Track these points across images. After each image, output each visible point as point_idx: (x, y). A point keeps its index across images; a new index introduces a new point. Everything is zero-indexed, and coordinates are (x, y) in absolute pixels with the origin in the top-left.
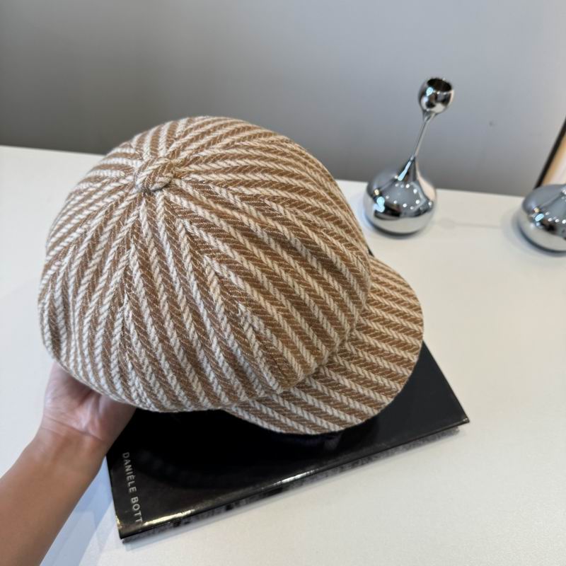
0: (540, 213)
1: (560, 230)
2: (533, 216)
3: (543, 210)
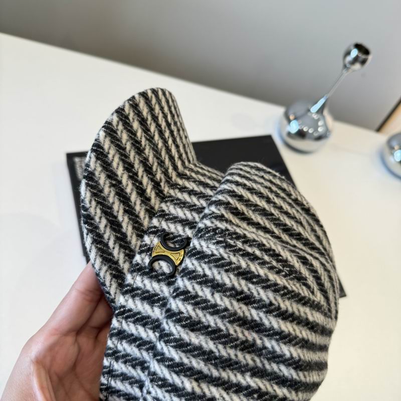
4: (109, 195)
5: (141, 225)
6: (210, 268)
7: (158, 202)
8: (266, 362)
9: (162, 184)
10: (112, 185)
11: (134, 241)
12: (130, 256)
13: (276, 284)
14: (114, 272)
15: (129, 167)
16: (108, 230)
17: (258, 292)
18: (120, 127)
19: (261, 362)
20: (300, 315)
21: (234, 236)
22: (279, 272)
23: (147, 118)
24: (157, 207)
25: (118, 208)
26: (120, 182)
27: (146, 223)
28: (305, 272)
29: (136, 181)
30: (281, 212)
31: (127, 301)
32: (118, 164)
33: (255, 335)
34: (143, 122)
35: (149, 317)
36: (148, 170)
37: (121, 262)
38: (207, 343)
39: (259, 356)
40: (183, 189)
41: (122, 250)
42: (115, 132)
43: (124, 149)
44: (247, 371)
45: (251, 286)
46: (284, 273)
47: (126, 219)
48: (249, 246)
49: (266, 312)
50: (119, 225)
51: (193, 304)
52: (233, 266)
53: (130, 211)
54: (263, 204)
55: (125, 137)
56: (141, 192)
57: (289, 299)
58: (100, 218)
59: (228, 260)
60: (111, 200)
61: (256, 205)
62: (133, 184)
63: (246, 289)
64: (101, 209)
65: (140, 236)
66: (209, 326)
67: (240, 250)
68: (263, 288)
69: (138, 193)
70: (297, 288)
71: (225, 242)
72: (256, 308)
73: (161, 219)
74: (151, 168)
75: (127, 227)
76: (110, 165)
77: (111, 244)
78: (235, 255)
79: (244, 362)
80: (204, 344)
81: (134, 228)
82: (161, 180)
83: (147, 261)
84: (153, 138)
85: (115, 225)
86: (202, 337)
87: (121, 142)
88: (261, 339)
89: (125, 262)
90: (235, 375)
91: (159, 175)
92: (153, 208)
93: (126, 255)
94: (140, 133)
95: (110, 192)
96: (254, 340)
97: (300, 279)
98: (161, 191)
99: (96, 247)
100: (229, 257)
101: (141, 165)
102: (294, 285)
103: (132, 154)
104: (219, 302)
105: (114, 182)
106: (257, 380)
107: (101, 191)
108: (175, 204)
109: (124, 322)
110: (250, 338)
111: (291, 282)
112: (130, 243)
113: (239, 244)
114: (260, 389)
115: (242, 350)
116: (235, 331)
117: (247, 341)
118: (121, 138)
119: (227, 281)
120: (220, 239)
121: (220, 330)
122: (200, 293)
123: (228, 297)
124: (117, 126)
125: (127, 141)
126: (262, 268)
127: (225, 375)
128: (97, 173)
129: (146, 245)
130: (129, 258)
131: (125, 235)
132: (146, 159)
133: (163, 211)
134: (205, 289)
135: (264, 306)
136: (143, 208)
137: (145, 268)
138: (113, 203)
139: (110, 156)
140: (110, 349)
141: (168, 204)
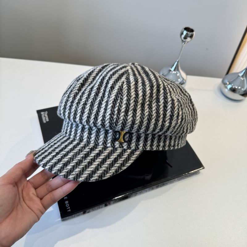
0: (229, 84)
1: (238, 91)
2: (226, 85)
3: (231, 83)
4: (105, 167)
5: (111, 150)
6: (127, 126)
7: (99, 147)
8: (154, 99)
9: (90, 147)
10: (101, 167)
11: (119, 151)
12: (124, 151)
13: (127, 100)
14: (132, 155)
15: (90, 163)
16: (118, 162)
17: (131, 107)
18: (74, 173)
19: (154, 100)
20: (134, 88)
21: (112, 119)
22: (122, 99)
23: (62, 163)
24: (102, 146)
25: (109, 162)
26: (98, 165)
27: (110, 149)
28: (117, 87)
29: (94, 158)
30: (89, 98)
31: (141, 147)
32: (91, 168)
33: (146, 105)
34: (65, 165)
35: (145, 137)
36: (87, 155)
37: (128, 153)
38: (153, 122)
39: (152, 102)
40: (89, 138)
41: (124, 154)
42: (77, 174)
43: (83, 168)
44: (158, 104)
45: (130, 110)
46: (121, 97)
47: (112, 157)
48: (115, 112)
49: (138, 103)
50: (115, 159)
51: (140, 130)
52: (124, 118)
53: (108, 156)
54: (88, 107)
55: (77, 170)
56: (98, 155)
57: (131, 94)
58: (115, 167)
59: (123, 120)
60: (107, 166)
61: (90, 110)
62: (97, 159)
63: (132, 112)
64: (112, 168)
65: (116, 149)
66: (147, 123)
67: (117, 116)
68: (130, 105)
69: (99, 156)
70: (125, 90)
71: (115, 123)
72: (137, 106)
73: (107, 143)
74: (86, 154)
75: (115, 155)
76: (93, 171)
77: (123, 159)
78: (120, 118)
79: (156, 107)
80: (153, 123)
81: (114, 153)
82: (89, 148)
83: (125, 144)
84: (71, 158)
85: (116, 160)
86: (151, 124)
87: (81, 170)
88: (146, 102)
89: (128, 152)
90: (161, 108)
91: (87, 149)
92: (103, 148)
93: (125, 152)
94: (72, 164)
95: (104, 167)
96: (147, 105)
97: (121, 89)
98: (94, 147)
99: (126, 164)
100: (121, 120)
101: (86, 159)
102: (124, 92)
103: (83, 164)
104: (138, 121)
105: (99, 167)
106: (161, 100)
107: (105, 170)
108: (98, 139)
109: (147, 146)
110: (147, 107)
111: (124, 93)
112: (120, 152)
113: (115, 117)
114: (163, 99)
115: (152, 109)
116: (147, 112)
117: (148, 107)
118: (79, 171)
119: (131, 119)
120: (114, 124)
121: (148, 118)
122: (137, 128)
123: (136, 118)
124: (74, 175)
125: (79, 168)
126: (122, 106)
127: (161, 112)
128: (99, 175)
129: (119, 146)
130: (125, 151)
131: (118, 156)
132: (83, 157)
133: (103, 143)
134: (135, 127)
135: (136, 104)
136: (105, 152)
137: (128, 144)
138: (107, 164)
139: (89, 172)
140: (156, 148)
141: (99, 142)
